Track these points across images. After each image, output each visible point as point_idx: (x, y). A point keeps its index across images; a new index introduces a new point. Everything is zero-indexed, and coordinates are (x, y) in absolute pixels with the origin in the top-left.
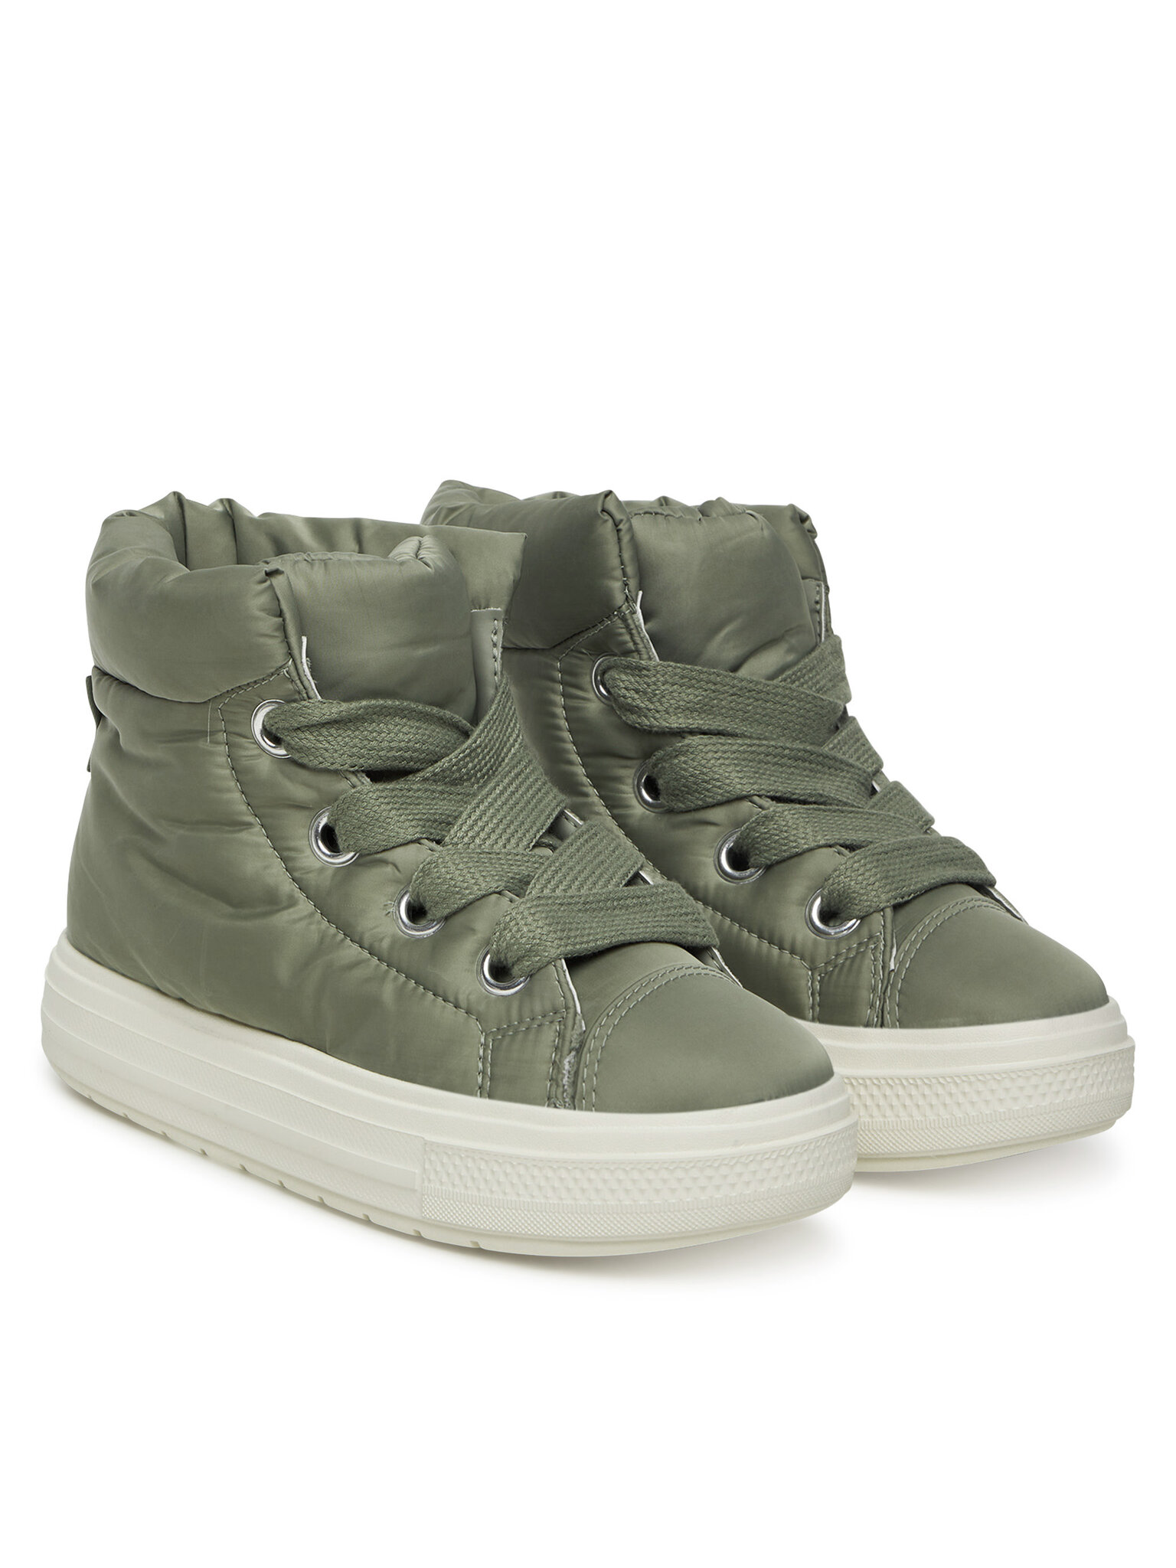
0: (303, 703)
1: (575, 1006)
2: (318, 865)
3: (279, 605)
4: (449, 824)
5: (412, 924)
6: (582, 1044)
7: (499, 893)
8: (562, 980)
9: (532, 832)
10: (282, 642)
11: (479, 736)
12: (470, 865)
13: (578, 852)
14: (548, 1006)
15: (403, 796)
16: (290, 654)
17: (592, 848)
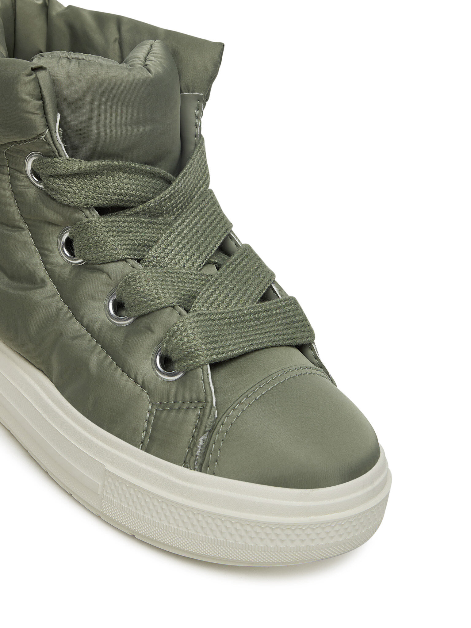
0: (56, 159)
1: (212, 401)
2: (62, 262)
3: (41, 92)
4: (149, 246)
5: (115, 315)
6: (214, 428)
7: (173, 307)
8: (206, 380)
9: (204, 255)
10: (42, 117)
11: (177, 185)
12: (157, 283)
13: (233, 272)
14: (194, 396)
15: (119, 226)
16: (48, 126)
17: (243, 268)
